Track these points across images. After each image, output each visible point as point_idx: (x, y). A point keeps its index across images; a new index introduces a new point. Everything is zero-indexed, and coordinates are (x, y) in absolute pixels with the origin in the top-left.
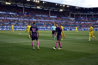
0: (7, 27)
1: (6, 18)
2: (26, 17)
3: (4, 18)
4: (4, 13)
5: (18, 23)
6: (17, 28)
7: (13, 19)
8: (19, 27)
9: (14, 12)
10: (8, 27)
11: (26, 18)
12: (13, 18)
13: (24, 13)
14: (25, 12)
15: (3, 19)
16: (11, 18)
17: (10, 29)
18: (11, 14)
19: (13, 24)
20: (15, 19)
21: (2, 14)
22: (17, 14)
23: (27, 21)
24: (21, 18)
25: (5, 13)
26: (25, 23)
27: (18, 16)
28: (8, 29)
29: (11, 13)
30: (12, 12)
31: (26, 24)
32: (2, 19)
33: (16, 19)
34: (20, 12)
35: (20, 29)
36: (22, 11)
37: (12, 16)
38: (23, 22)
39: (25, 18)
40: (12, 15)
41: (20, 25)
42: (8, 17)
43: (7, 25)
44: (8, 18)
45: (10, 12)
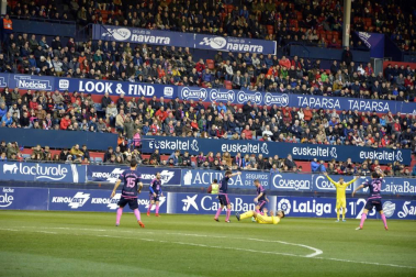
0: (177, 179)
1: (168, 91)
2: (369, 82)
3: (149, 91)
4: (153, 40)
5: (293, 145)
6: (281, 194)
7: (243, 97)
8: (303, 186)
9: (250, 34)
10: (188, 178)
11: (371, 89)
12: (237, 88)
13: (347, 43)
14: (364, 36)
15: (139, 99)
16: (216, 96)
17: (208, 203)
18: (224, 55)
19: (236, 148)
20: (255, 98)
21: (136, 46)
22: (285, 50)
23: (384, 121)
24: (318, 93)
25: (167, 41)
26: (358, 141)
27: (292, 74)
28: (190, 201)
29: (217, 43)
30: (228, 31)
31: (368, 149)
32: (128, 97)
33: (271, 99)
34: (308, 26)
35: (305, 207)
36: (331, 21)
37: (230, 70)
38: (340, 132)
39: (357, 96)
40: (232, 57)
41: (308, 159)
42: (191, 85)
43: (183, 163)
44: (188, 93)
45: (211, 34)
